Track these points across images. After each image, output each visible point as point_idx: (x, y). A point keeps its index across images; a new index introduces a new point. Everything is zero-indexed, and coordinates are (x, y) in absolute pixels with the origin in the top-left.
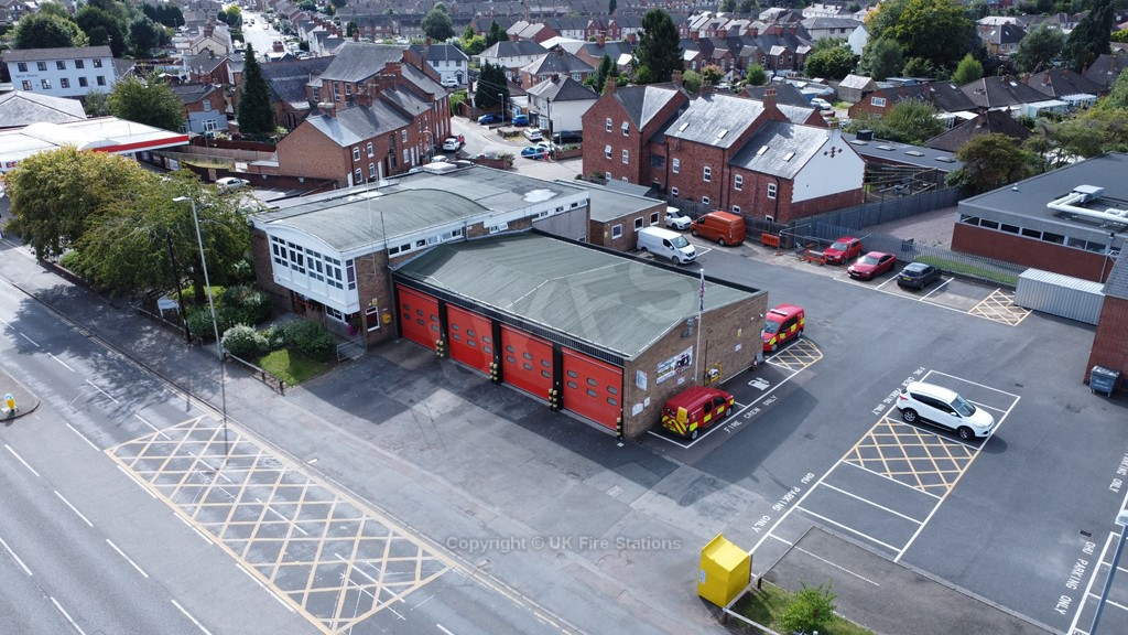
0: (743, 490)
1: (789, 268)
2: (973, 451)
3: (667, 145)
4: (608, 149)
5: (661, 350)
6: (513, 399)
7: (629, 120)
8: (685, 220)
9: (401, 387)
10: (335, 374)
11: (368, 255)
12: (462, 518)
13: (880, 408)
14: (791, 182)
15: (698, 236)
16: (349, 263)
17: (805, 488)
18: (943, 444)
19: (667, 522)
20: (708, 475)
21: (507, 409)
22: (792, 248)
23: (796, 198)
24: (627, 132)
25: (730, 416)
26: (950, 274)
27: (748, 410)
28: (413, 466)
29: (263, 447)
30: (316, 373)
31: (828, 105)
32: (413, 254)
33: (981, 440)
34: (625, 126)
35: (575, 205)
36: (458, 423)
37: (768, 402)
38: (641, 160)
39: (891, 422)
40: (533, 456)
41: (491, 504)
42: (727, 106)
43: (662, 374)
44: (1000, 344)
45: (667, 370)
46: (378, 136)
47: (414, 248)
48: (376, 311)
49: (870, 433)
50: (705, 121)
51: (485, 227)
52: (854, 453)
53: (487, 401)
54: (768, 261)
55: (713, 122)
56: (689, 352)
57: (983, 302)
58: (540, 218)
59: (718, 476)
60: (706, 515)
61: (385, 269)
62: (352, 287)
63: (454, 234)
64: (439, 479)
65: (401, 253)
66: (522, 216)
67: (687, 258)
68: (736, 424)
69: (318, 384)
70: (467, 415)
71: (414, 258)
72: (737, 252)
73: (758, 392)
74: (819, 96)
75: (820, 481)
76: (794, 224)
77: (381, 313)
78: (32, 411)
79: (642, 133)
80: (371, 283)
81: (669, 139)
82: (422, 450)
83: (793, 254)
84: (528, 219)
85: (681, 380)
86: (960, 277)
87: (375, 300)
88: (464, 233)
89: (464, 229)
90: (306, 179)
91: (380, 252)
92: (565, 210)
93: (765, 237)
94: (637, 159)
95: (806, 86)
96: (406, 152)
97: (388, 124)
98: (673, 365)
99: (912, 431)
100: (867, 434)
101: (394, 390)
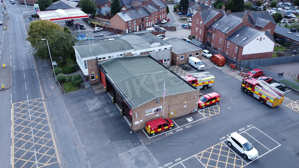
0: (154, 159)
1: (233, 77)
2: (244, 164)
3: (212, 30)
4: (197, 29)
5: (147, 106)
6: (114, 109)
7: (202, 21)
8: (210, 55)
9: (90, 99)
10: (78, 91)
11: (91, 60)
12: (73, 146)
13: (223, 138)
14: (242, 48)
15: (211, 61)
16: (85, 61)
17: (174, 163)
18: (235, 158)
19: (124, 164)
20: (148, 150)
21: (110, 112)
22: (240, 69)
23: (244, 53)
24: (202, 24)
25: (171, 130)
26: (290, 89)
27: (178, 129)
28: (74, 126)
29: (46, 111)
30: (74, 90)
31: (295, 16)
32: (106, 60)
33: (251, 160)
34: (201, 22)
35: (166, 49)
36: (95, 114)
37: (188, 127)
38: (204, 34)
39: (223, 144)
40: (105, 130)
41: (83, 143)
42: (232, 19)
43: (148, 113)
44: (289, 121)
45: (150, 113)
46: (138, 19)
47: (107, 58)
48: (94, 75)
49: (212, 147)
50: (224, 23)
51: (132, 54)
52: (201, 154)
53: (107, 108)
54: (228, 73)
55: (226, 24)
56: (161, 107)
57: (295, 102)
58: (152, 52)
59: (151, 152)
60: (136, 165)
61: (97, 64)
62: (86, 68)
63: (121, 55)
64: (77, 131)
65: (102, 60)
66: (146, 51)
67: (201, 69)
68: (172, 133)
69: (72, 94)
70: (99, 112)
71: (106, 61)
72: (220, 68)
73: (187, 122)
74: (293, 13)
75: (181, 162)
76: (241, 62)
77: (96, 76)
78: (7, 89)
79: (205, 25)
80: (92, 67)
81: (213, 28)
82: (80, 121)
83: (238, 72)
84: (148, 52)
85: (157, 115)
86: (293, 90)
87: (93, 72)
88: (124, 55)
89: (124, 54)
90: (116, 29)
91: (95, 59)
92: (162, 50)
93: (231, 65)
94: (203, 33)
95: (290, 9)
96: (147, 23)
97: (142, 15)
98: (153, 111)
99: (227, 149)
100: (211, 147)
101: (88, 100)
